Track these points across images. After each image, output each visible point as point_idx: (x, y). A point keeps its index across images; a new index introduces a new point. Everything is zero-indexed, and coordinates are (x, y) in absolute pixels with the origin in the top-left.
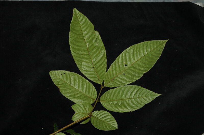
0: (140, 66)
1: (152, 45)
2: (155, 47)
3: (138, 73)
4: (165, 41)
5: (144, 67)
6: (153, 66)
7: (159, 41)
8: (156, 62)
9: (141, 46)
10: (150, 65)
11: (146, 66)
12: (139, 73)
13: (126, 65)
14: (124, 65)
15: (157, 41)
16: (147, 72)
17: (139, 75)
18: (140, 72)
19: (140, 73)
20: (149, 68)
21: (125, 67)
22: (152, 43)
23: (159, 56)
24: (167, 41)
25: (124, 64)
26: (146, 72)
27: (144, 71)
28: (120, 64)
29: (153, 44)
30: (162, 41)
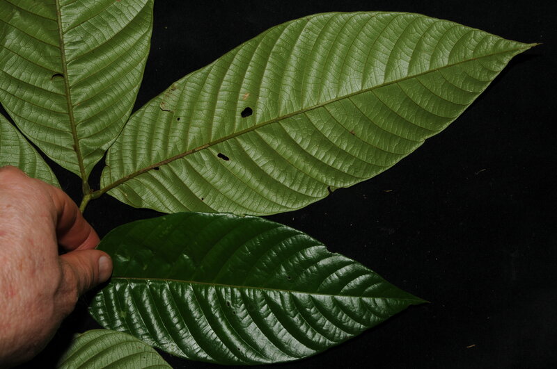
0: (324, 142)
1: (429, 41)
2: (443, 60)
3: (301, 176)
4: (513, 44)
5: (340, 153)
6: (394, 163)
7: (480, 34)
8: (418, 146)
9: (368, 29)
10: (378, 152)
11: (356, 153)
12: (306, 175)
13: (247, 112)
14: (240, 109)
15: (469, 33)
16: (352, 183)
17: (303, 191)
18: (315, 173)
19: (312, 180)
20: (369, 167)
21: (238, 117)
22: (435, 32)
23: (448, 119)
24: (524, 47)
25: (241, 106)
26: (348, 185)
27: (338, 174)
28: (223, 95)
29: (441, 40)
30: (496, 38)
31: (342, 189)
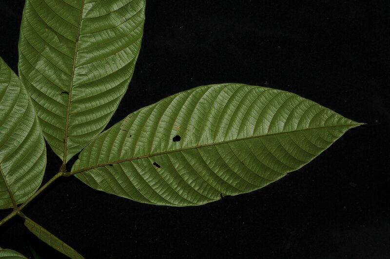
0: (224, 166)
1: (299, 113)
2: (306, 125)
3: (205, 185)
4: (350, 121)
5: (232, 174)
6: (265, 185)
7: (330, 112)
8: (282, 177)
9: (263, 99)
10: (257, 177)
11: (242, 175)
12: (208, 185)
13: (177, 139)
14: (172, 137)
15: (323, 110)
16: (237, 194)
17: (205, 194)
18: (214, 184)
19: (212, 188)
20: (250, 185)
21: (171, 141)
22: (303, 107)
23: (302, 162)
24: (356, 124)
25: (174, 133)
26: (234, 194)
27: (229, 187)
28: (163, 124)
29: (306, 112)
30: (340, 116)
31: (230, 196)
